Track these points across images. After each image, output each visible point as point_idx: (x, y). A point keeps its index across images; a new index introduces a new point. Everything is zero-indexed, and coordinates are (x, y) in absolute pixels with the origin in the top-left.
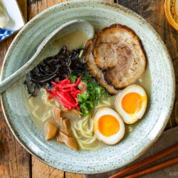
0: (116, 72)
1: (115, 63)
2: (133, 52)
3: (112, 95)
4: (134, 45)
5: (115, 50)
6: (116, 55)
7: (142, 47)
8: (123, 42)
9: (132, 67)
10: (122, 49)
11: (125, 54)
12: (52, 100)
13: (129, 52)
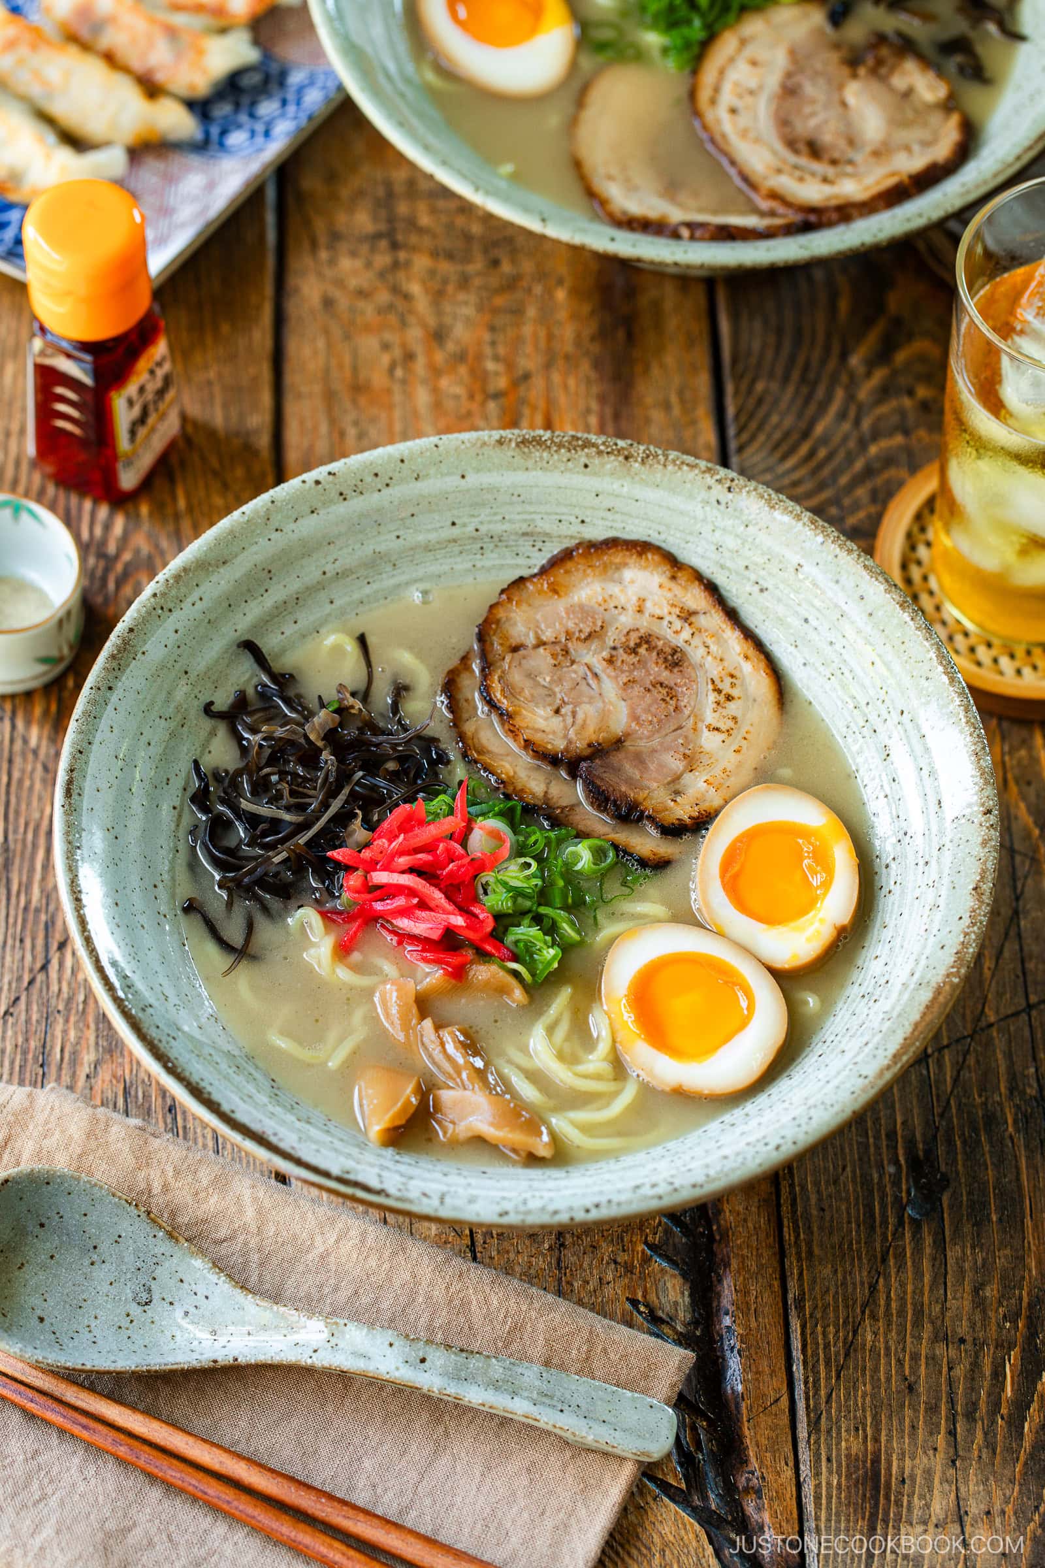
0: (639, 759)
1: (620, 721)
2: (696, 653)
3: (661, 865)
4: (687, 616)
5: (599, 666)
6: (610, 687)
7: (732, 615)
8: (626, 620)
9: (710, 717)
10: (634, 651)
11: (657, 671)
12: (356, 956)
13: (675, 659)
